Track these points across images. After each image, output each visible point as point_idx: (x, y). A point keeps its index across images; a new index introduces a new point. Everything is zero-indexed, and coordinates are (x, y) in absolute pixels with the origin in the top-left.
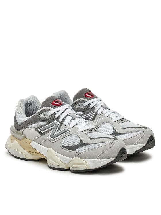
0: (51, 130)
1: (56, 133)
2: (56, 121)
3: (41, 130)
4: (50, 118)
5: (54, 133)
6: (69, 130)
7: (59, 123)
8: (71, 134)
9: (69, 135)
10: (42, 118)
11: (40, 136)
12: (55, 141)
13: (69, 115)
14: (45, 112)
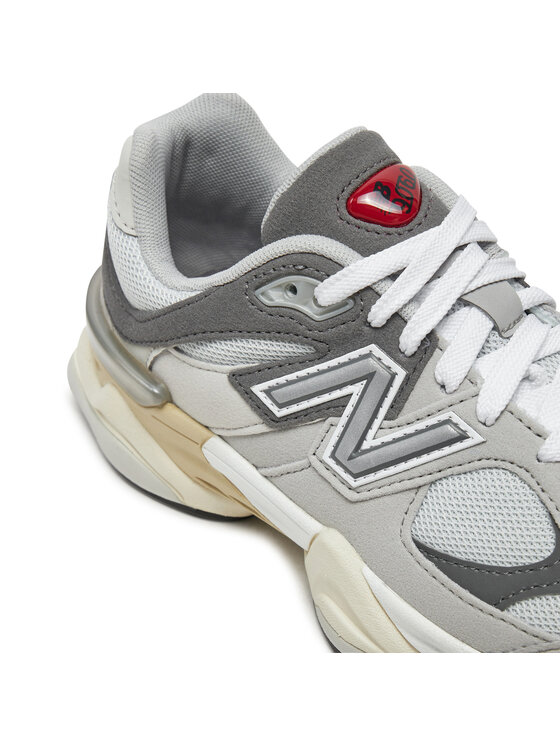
0: (337, 407)
1: (377, 442)
2: (373, 348)
3: (268, 392)
4: (331, 323)
5: (363, 438)
6: (471, 432)
7: (396, 368)
8: (484, 463)
9: (466, 467)
10: (279, 311)
11: (263, 428)
12: (365, 495)
13: (467, 304)
14: (299, 273)
